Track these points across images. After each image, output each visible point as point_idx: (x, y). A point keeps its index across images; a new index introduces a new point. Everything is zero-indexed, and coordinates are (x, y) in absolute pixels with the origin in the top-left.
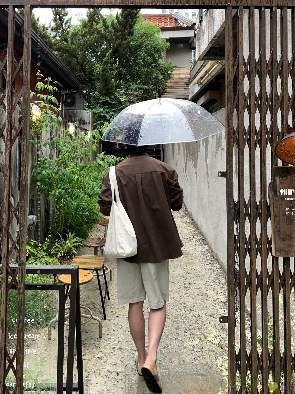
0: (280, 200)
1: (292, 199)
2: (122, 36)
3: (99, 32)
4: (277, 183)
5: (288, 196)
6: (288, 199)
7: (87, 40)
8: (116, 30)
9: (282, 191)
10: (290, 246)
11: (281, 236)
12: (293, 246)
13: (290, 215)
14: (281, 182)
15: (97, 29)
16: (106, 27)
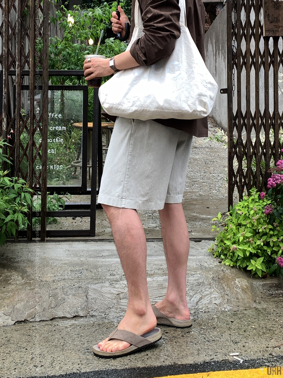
13: (277, 1)
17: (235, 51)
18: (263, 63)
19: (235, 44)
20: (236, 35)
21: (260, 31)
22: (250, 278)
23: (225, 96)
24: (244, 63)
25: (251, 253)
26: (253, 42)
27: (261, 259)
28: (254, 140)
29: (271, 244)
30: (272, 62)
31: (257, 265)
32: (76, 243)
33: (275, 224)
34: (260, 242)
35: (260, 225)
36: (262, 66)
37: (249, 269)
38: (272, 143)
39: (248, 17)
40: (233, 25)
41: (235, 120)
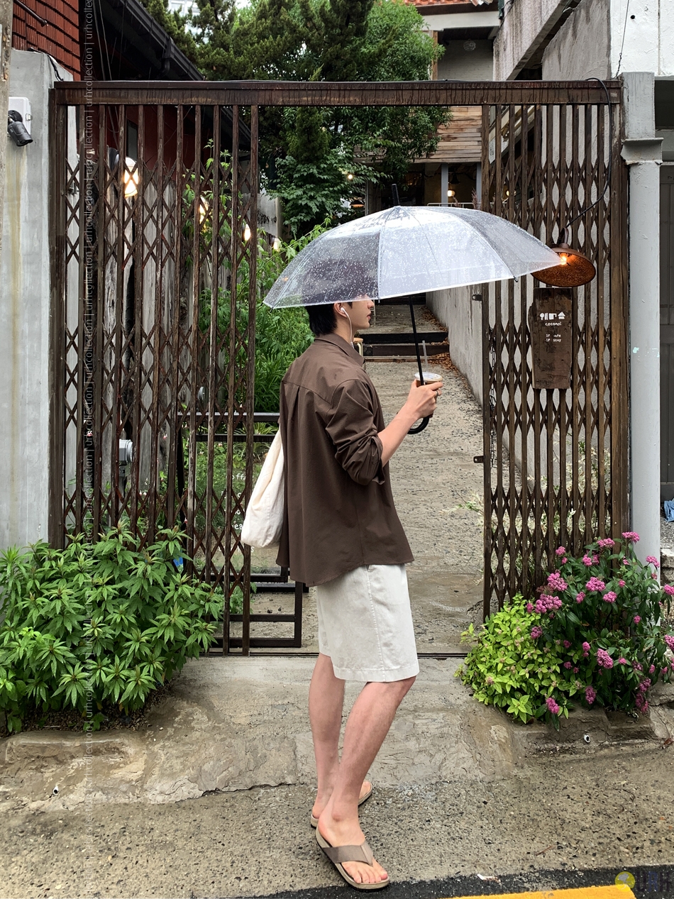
0: (540, 325)
1: (554, 324)
2: (342, 37)
3: (293, 29)
4: (537, 307)
5: (549, 321)
6: (549, 324)
7: (268, 44)
8: (330, 25)
9: (542, 315)
10: (550, 376)
11: (541, 365)
12: (554, 376)
13: (551, 342)
14: (542, 305)
15: (289, 23)
16: (308, 17)
17: (494, 404)
18: (532, 422)
19: (493, 394)
20: (495, 382)
21: (528, 378)
22: (511, 723)
23: (481, 466)
24: (507, 422)
25: (512, 687)
26: (518, 393)
27: (526, 697)
28: (519, 530)
29: (540, 677)
30: (545, 421)
31: (520, 706)
32: (277, 658)
33: (545, 649)
34: (524, 672)
35: (525, 650)
36: (531, 427)
37: (510, 711)
38: (544, 533)
39: (511, 358)
40: (491, 368)
41: (494, 500)
